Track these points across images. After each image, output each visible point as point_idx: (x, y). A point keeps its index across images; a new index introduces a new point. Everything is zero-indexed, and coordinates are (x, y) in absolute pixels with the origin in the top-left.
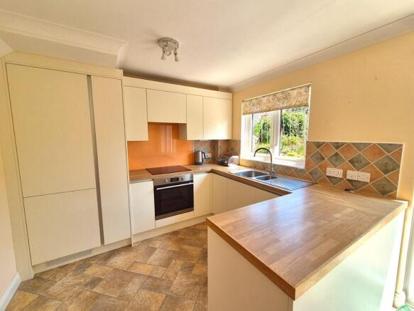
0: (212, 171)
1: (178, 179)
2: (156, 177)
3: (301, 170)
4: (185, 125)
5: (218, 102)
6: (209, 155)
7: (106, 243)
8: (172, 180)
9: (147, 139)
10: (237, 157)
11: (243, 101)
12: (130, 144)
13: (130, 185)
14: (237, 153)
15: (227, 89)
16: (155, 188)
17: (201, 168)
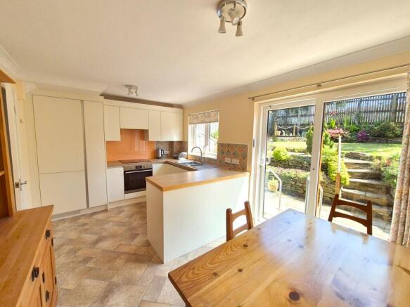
0: (166, 162)
1: (141, 167)
2: (126, 165)
3: (215, 160)
4: (147, 131)
5: (171, 115)
6: (167, 152)
7: (90, 206)
8: (137, 167)
9: (120, 140)
10: (186, 153)
11: (190, 115)
12: (108, 143)
13: (108, 170)
14: (186, 151)
15: (180, 106)
16: (125, 172)
17: (160, 160)
